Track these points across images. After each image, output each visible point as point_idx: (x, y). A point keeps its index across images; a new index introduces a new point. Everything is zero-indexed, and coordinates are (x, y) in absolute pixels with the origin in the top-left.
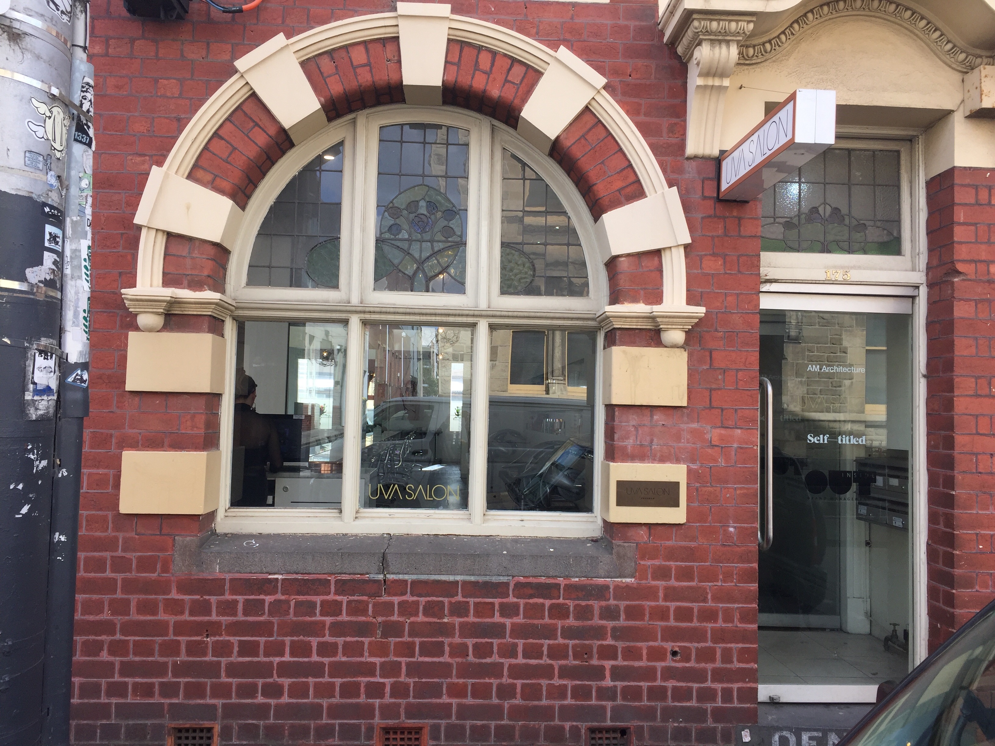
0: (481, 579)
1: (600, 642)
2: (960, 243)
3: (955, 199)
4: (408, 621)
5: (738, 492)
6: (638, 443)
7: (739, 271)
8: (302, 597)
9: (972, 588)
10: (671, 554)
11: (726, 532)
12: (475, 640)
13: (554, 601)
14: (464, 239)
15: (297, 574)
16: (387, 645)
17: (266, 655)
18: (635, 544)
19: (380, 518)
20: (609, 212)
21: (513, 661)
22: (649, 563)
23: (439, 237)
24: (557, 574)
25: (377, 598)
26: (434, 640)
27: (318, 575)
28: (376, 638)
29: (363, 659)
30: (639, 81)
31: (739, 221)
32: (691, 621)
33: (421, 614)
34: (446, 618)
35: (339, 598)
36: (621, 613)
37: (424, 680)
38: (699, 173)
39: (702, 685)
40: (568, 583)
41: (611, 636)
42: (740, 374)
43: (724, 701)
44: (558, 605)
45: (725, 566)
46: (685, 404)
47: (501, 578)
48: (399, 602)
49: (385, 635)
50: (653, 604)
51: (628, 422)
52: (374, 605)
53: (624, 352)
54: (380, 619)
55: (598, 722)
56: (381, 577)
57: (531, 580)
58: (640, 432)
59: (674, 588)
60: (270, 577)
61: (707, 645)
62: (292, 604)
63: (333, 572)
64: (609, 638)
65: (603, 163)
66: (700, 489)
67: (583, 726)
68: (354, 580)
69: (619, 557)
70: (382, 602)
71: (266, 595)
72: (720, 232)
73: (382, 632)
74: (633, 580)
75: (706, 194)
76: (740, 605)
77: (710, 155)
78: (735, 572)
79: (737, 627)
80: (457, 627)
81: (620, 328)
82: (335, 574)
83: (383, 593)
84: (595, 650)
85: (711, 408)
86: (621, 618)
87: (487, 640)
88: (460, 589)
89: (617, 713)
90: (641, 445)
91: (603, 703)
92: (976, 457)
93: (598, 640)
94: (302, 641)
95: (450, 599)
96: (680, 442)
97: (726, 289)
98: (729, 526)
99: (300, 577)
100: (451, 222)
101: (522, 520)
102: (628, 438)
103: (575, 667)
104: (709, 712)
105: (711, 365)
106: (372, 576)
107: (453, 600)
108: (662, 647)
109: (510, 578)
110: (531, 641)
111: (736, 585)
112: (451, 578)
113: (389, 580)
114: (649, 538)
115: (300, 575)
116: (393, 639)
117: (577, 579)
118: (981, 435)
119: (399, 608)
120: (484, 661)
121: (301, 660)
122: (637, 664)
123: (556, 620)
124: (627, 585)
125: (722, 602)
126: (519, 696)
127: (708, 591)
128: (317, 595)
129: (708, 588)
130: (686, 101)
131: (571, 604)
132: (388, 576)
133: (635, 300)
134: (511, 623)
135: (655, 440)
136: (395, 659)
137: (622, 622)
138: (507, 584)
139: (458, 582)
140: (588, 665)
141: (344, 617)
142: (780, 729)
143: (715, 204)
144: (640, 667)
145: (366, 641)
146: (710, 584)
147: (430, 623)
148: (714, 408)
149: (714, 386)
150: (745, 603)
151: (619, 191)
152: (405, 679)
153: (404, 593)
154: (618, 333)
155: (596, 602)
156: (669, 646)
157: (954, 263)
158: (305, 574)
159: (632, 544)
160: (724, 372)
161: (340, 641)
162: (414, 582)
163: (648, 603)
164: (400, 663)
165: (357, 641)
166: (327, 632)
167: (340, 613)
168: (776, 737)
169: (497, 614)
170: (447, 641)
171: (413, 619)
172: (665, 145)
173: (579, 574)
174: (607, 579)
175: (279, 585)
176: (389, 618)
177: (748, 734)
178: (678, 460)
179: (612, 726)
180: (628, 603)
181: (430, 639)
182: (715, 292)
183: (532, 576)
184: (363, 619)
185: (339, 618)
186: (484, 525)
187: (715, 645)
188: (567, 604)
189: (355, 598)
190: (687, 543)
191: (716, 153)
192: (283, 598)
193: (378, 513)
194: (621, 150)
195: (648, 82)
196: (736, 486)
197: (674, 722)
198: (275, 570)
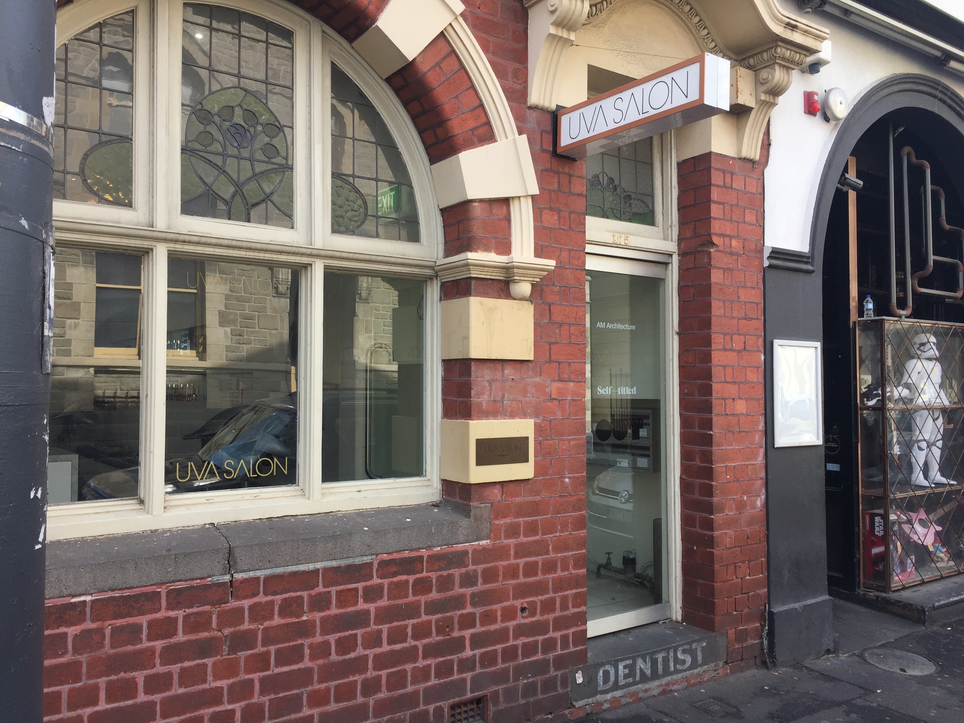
0: (343, 563)
1: (460, 612)
2: (715, 219)
3: (712, 180)
4: (262, 627)
5: (572, 443)
6: (492, 399)
7: (570, 228)
8: (122, 620)
9: (723, 512)
10: (520, 511)
11: (563, 482)
12: (338, 634)
13: (418, 576)
14: (290, 163)
15: (113, 590)
16: (237, 661)
17: (70, 708)
18: (490, 504)
19: (195, 504)
20: (463, 152)
21: (378, 650)
22: (502, 522)
23: (259, 155)
24: (421, 546)
25: (223, 605)
26: (292, 644)
27: (143, 589)
28: (222, 656)
29: (206, 686)
30: (486, 16)
31: (570, 177)
32: (536, 575)
33: (276, 616)
34: (305, 615)
35: (172, 614)
36: (479, 577)
37: (281, 695)
38: (538, 124)
39: (546, 636)
40: (430, 554)
41: (470, 604)
42: (572, 328)
43: (562, 649)
44: (422, 579)
45: (563, 517)
46: (532, 358)
47: (365, 558)
48: (250, 606)
49: (233, 650)
50: (505, 563)
51: (482, 377)
52: (219, 615)
53: (481, 303)
54: (227, 631)
55: (459, 697)
56: (227, 578)
57: (395, 556)
58: (494, 387)
59: (522, 544)
60: (74, 600)
61: (549, 596)
62: (108, 632)
63: (165, 581)
64: (469, 606)
65: (456, 97)
66: (542, 443)
67: (445, 704)
68: (192, 588)
69: (476, 519)
70: (229, 610)
71: (68, 626)
72: (555, 187)
73: (229, 647)
74: (488, 541)
75: (545, 147)
76: (574, 553)
77: (548, 108)
78: (570, 521)
79: (571, 574)
80: (318, 623)
81: (476, 278)
82: (167, 583)
83: (230, 598)
84: (456, 621)
85: (550, 361)
86: (479, 583)
87: (351, 632)
88: (320, 578)
89: (476, 683)
90: (495, 401)
91: (464, 675)
92: (725, 402)
93: (459, 610)
94: (122, 679)
95: (310, 592)
96: (526, 397)
97: (561, 244)
98: (565, 478)
99: (117, 594)
100: (274, 140)
101: (359, 491)
102: (483, 394)
103: (438, 643)
104: (551, 662)
105: (550, 319)
106: (215, 578)
107: (313, 592)
108: (513, 605)
109: (374, 557)
110: (396, 624)
111: (571, 534)
112: (311, 567)
113: (237, 581)
114: (502, 496)
115: (118, 591)
116: (244, 653)
117: (439, 549)
118: (727, 382)
119: (250, 614)
120: (347, 657)
121: (122, 704)
122: (493, 627)
123: (420, 596)
124: (484, 548)
125: (560, 552)
126: (384, 688)
127: (549, 543)
128: (143, 614)
129: (549, 539)
130: (527, 48)
131: (433, 575)
132: (235, 575)
133: (487, 249)
134: (375, 608)
135: (506, 396)
136: (247, 677)
137: (480, 587)
138: (371, 564)
139: (318, 570)
140: (449, 639)
141: (181, 637)
142: (603, 664)
143: (551, 158)
144: (496, 630)
145: (209, 661)
146: (551, 536)
147: (287, 625)
148: (552, 361)
149: (553, 340)
150: (577, 550)
151: (473, 130)
152: (259, 698)
153: (255, 594)
154: (473, 282)
155: (457, 570)
156: (519, 603)
157: (711, 236)
158: (124, 589)
159: (488, 505)
160: (560, 327)
161: (175, 668)
162: (268, 579)
163: (502, 563)
164: (252, 680)
165: (198, 665)
166: (158, 661)
167: (174, 633)
168: (601, 673)
169: (361, 600)
170: (306, 642)
171: (266, 624)
172: (510, 90)
173: (440, 543)
174: (466, 544)
175: (88, 609)
176: (237, 628)
177: (581, 675)
178: (524, 415)
179: (472, 697)
180: (485, 566)
181: (287, 644)
182: (552, 247)
183: (396, 552)
184: (206, 634)
185: (174, 640)
186: (324, 500)
187: (556, 595)
188: (430, 577)
189: (195, 610)
190: (533, 497)
191: (553, 107)
192: (94, 626)
193: (190, 499)
194: (473, 87)
195: (495, 20)
196: (570, 438)
197: (523, 679)
198: (81, 589)
